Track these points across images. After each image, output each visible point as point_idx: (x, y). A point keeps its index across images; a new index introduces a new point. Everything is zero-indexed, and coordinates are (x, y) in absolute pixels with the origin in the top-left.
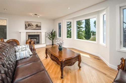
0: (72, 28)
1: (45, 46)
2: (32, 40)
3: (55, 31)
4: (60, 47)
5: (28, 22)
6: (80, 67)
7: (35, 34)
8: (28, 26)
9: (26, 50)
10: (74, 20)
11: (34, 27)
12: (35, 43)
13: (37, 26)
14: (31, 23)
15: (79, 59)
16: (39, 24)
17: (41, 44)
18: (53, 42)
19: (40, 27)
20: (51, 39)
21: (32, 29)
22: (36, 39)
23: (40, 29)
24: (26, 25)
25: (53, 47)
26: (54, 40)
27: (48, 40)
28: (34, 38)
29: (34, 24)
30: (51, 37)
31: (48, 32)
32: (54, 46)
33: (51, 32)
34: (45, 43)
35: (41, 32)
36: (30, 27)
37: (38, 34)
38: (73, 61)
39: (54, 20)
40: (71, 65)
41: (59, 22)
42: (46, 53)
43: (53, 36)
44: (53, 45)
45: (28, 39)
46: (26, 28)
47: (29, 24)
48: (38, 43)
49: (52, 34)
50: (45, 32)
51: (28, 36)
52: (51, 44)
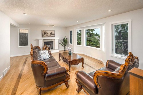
0: (82, 36)
1: (58, 52)
2: (47, 46)
3: (67, 39)
4: (70, 53)
5: (44, 31)
6: (83, 67)
7: (50, 41)
8: (44, 34)
9: (46, 54)
10: (84, 29)
11: (49, 35)
12: (50, 49)
13: (51, 34)
14: (46, 31)
15: (82, 61)
16: (53, 32)
17: (55, 50)
18: (65, 48)
19: (54, 35)
20: (64, 45)
21: (47, 36)
22: (50, 45)
23: (54, 37)
24: (42, 33)
25: (64, 52)
26: (66, 47)
27: (61, 46)
28: (48, 45)
29: (49, 32)
30: (63, 43)
31: (61, 39)
32: (66, 52)
33: (64, 39)
34: (58, 49)
35: (54, 39)
36: (46, 35)
37: (52, 41)
38: (78, 62)
39: (66, 28)
40: (76, 65)
41: (71, 30)
42: (60, 57)
43: (65, 42)
44: (65, 50)
45: (44, 45)
46: (42, 36)
47: (45, 32)
48: (52, 49)
49: (64, 40)
50: (58, 39)
51: (44, 43)
52: (63, 50)
